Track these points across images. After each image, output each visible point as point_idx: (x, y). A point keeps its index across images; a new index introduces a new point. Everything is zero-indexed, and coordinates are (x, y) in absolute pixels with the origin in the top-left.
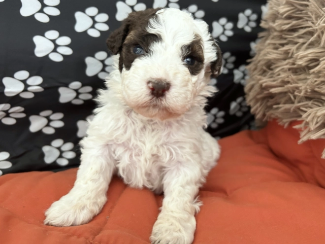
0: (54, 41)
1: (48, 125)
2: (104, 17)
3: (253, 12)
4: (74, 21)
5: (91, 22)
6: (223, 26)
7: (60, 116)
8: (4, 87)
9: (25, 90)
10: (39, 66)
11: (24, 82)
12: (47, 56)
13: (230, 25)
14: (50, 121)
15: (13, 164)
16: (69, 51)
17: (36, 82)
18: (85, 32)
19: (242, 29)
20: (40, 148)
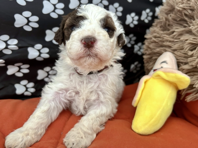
0: (27, 18)
1: (19, 71)
3: (151, 11)
5: (53, 8)
6: (133, 18)
9: (6, 48)
11: (6, 42)
12: (22, 27)
13: (136, 18)
17: (13, 43)
18: (49, 14)
19: (143, 21)
20: (13, 85)
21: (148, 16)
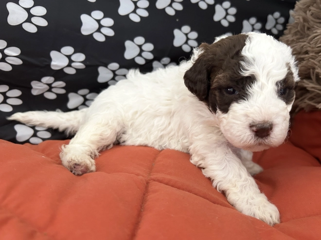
0: (98, 21)
2: (146, 4)
5: (133, 7)
6: (253, 26)
9: (69, 65)
11: (69, 57)
12: (91, 35)
13: (259, 26)
16: (111, 33)
17: (79, 58)
18: (128, 16)
19: (270, 31)
21: (277, 23)
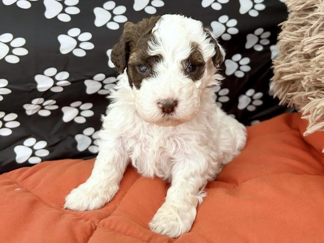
0: (76, 38)
1: (79, 115)
2: (122, 9)
4: (93, 17)
5: (109, 16)
7: (90, 105)
8: (36, 84)
9: (55, 85)
10: (65, 62)
11: (53, 77)
12: (71, 53)
14: (80, 111)
15: (50, 152)
16: (90, 46)
17: (63, 77)
18: (105, 26)
20: (73, 137)
